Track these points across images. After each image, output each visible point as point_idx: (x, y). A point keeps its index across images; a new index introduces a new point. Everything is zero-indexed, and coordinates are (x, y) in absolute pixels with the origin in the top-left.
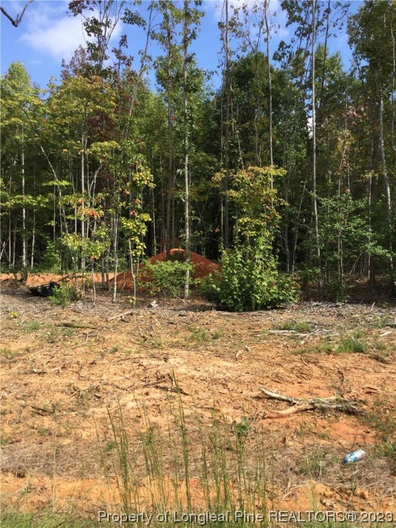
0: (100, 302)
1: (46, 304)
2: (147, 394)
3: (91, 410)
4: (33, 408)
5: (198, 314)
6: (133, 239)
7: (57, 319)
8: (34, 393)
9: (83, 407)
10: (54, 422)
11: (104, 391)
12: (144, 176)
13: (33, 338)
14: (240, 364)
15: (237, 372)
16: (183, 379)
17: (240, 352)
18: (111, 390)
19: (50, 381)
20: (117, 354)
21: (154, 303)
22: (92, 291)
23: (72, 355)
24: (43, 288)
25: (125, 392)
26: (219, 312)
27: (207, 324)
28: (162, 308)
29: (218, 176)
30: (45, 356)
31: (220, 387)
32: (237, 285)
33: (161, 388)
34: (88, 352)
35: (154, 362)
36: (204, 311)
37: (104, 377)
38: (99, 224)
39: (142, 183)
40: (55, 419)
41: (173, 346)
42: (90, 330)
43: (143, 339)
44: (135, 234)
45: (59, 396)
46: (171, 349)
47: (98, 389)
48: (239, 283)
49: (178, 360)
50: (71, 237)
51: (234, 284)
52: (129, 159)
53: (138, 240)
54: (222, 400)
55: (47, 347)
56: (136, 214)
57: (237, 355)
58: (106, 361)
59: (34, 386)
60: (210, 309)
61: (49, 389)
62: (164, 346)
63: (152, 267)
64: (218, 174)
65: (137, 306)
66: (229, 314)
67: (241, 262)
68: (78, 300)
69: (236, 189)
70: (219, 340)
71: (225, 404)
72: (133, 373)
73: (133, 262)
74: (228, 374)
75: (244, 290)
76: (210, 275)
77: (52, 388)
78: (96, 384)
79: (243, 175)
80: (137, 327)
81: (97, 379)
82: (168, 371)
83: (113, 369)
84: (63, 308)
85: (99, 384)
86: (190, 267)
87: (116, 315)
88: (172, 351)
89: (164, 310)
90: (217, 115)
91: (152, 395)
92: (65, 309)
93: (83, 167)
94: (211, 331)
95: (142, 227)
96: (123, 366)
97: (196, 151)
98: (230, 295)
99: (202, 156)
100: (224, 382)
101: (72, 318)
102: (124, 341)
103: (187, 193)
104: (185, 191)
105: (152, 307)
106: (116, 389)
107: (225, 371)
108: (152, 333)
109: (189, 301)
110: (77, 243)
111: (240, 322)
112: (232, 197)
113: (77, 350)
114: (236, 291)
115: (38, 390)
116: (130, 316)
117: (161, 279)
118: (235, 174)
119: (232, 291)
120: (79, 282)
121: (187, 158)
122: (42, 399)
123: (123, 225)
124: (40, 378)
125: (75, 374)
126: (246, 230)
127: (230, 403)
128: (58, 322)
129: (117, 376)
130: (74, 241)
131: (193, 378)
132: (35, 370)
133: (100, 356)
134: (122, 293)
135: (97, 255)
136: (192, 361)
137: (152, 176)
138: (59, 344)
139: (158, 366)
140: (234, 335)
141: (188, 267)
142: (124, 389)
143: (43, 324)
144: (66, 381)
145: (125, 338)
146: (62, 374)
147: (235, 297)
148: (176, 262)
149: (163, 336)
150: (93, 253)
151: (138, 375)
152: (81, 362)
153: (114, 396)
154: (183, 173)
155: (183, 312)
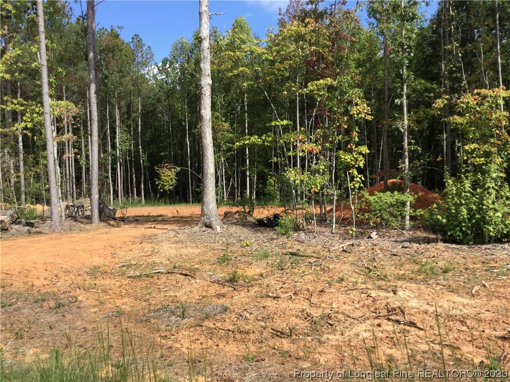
0: (321, 233)
1: (272, 234)
2: (379, 325)
3: (326, 336)
4: (272, 329)
5: (423, 246)
6: (351, 171)
7: (284, 248)
8: (272, 315)
9: (317, 333)
10: (292, 345)
11: (336, 319)
12: (362, 110)
13: (265, 264)
14: (477, 301)
15: (475, 309)
16: (416, 313)
17: (476, 288)
18: (343, 319)
19: (284, 305)
20: (344, 284)
21: (374, 235)
22: (313, 221)
23: (301, 282)
24: (268, 219)
25: (356, 322)
26: (446, 244)
27: (434, 257)
28: (383, 239)
29: (439, 103)
30: (277, 282)
31: (458, 324)
32: (466, 217)
33: (393, 320)
34: (316, 280)
35: (383, 294)
36: (428, 244)
37: (334, 305)
38: (317, 159)
39: (360, 116)
40: (293, 342)
41: (401, 278)
42: (315, 260)
43: (367, 271)
44: (353, 167)
45: (294, 320)
46: (399, 282)
47: (329, 317)
48: (467, 214)
49: (408, 293)
50: (293, 172)
51: (462, 215)
52: (346, 93)
53: (356, 173)
54: (462, 337)
55: (278, 274)
56: (354, 147)
57: (473, 291)
58: (334, 290)
59: (272, 309)
60: (435, 241)
61: (284, 313)
62: (390, 278)
63: (371, 198)
64: (439, 101)
65: (357, 237)
66: (458, 246)
67: (469, 192)
68: (300, 230)
69: (461, 114)
70: (450, 274)
71: (465, 342)
72: (362, 303)
73: (352, 194)
74: (465, 311)
75: (474, 221)
76: (435, 206)
77: (287, 312)
78: (328, 311)
79: (468, 99)
80: (360, 258)
81: (328, 306)
82: (398, 304)
83: (342, 298)
84: (288, 238)
85: (330, 312)
86: (411, 198)
87: (338, 245)
88: (400, 283)
89: (386, 242)
90: (433, 41)
91: (384, 327)
92: (290, 239)
93: (298, 106)
94: (440, 264)
95: (359, 159)
96: (352, 296)
97: (415, 79)
98: (458, 226)
99: (421, 84)
100: (462, 319)
101: (297, 247)
102: (348, 271)
103: (406, 122)
104: (403, 120)
105: (372, 238)
106: (347, 318)
107: (461, 307)
108: (375, 264)
109: (411, 233)
110: (298, 177)
111: (472, 256)
112: (456, 123)
113: (306, 278)
114: (465, 222)
115: (275, 313)
116: (351, 247)
117: (380, 211)
118: (459, 98)
119: (460, 223)
120: (300, 214)
121: (405, 87)
122: (279, 322)
123: (341, 158)
124: (276, 302)
125: (306, 301)
126: (473, 157)
127: (470, 341)
128: (284, 251)
129: (347, 305)
130: (296, 175)
131: (426, 313)
132: (270, 295)
133: (327, 285)
134: (340, 224)
135: (317, 187)
136: (423, 295)
137: (369, 108)
138: (288, 271)
139: (388, 298)
140: (467, 269)
141: (408, 198)
142: (355, 319)
143: (272, 252)
144: (300, 306)
145: (349, 268)
146: (295, 300)
147: (464, 229)
148: (396, 193)
149: (387, 268)
150: (313, 186)
151: (368, 306)
152: (311, 289)
153: (346, 325)
154: (402, 103)
155: (407, 244)
